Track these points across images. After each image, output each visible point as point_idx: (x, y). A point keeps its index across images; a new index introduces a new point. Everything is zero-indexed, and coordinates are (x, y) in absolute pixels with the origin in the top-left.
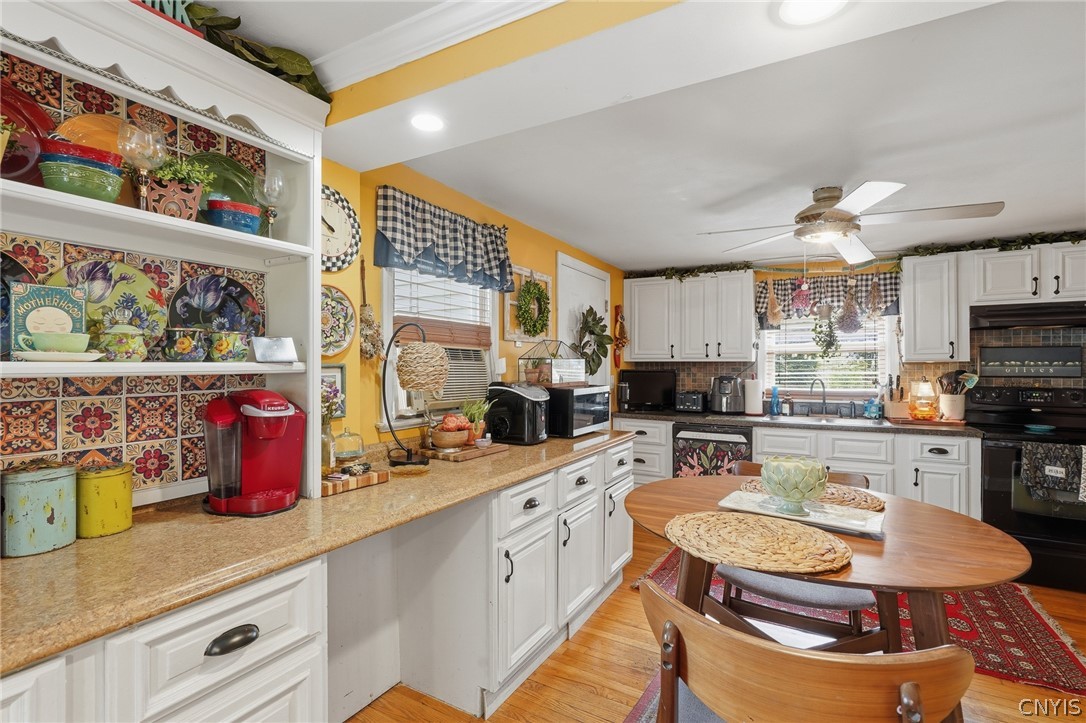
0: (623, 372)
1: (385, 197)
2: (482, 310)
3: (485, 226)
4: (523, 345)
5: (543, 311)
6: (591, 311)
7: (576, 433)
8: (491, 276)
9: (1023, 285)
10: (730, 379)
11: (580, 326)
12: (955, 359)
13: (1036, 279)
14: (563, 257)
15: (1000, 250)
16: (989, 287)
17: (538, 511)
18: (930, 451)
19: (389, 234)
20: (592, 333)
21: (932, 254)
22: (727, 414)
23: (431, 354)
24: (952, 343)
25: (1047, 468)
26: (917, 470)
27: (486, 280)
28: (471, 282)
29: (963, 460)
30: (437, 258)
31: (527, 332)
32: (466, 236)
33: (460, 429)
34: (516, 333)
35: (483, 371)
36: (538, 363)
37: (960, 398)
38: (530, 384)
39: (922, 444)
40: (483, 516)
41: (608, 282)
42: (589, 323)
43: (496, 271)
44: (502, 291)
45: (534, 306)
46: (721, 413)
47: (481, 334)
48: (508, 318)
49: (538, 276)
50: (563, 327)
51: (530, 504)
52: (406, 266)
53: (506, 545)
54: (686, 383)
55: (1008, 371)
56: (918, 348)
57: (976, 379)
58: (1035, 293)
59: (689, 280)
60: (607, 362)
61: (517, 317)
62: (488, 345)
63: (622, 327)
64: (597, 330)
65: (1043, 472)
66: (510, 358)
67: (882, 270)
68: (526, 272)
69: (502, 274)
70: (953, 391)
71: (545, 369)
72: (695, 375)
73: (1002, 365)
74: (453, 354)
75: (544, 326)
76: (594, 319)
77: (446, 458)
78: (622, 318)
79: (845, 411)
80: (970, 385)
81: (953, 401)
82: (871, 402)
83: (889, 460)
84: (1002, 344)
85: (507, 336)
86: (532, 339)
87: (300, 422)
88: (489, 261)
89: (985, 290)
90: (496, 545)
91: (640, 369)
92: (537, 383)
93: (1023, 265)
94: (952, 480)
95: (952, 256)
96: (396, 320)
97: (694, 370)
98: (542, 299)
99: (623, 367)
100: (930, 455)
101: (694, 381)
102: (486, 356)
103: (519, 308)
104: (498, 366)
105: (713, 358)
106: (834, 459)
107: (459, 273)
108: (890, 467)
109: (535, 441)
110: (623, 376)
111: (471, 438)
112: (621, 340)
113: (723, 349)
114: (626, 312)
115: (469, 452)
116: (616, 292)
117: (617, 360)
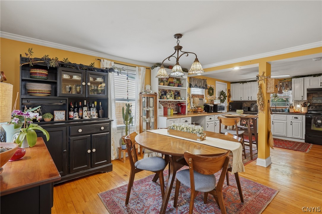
0: (230, 103)
1: (191, 79)
2: (203, 92)
3: (203, 79)
4: (209, 97)
5: (213, 92)
6: (222, 91)
7: (218, 111)
8: (204, 87)
9: (318, 84)
10: (254, 104)
11: (220, 94)
12: (303, 100)
13: (321, 83)
14: (216, 82)
15: (314, 77)
16: (311, 84)
17: (212, 120)
18: (294, 118)
19: (191, 84)
20: (223, 95)
21: (298, 78)
22: (253, 111)
23: (197, 99)
24: (302, 96)
25: (318, 121)
26: (291, 122)
27: (203, 88)
28: (201, 88)
29: (301, 119)
30: (197, 86)
31: (210, 95)
32: (201, 82)
33: (200, 109)
34: (208, 96)
35: (203, 102)
36: (212, 101)
37: (306, 108)
38: (210, 104)
39: (293, 117)
40: (204, 119)
41: (227, 85)
42: (222, 93)
43: (205, 86)
44: (206, 89)
45: (211, 91)
46: (252, 111)
47: (203, 96)
48: (207, 93)
49: (212, 86)
50: (217, 94)
51: (210, 119)
52: (193, 87)
53: (207, 123)
54: (245, 105)
55: (318, 102)
56: (295, 97)
57: (309, 104)
58: (321, 86)
59: (245, 84)
60: (226, 101)
61: (208, 93)
62: (204, 98)
63: (230, 94)
64: (224, 95)
65: (317, 121)
66: (207, 100)
67: (288, 81)
68: (210, 86)
69: (206, 87)
70: (305, 107)
71: (213, 102)
72: (247, 103)
73: (317, 101)
74: (200, 99)
75: (213, 94)
76: (223, 92)
77: (199, 113)
78: (230, 92)
79: (281, 111)
80: (308, 105)
81: (304, 108)
82: (286, 109)
83: (286, 120)
84: (317, 96)
85: (207, 96)
86: (211, 97)
87: (186, 106)
88: (204, 85)
89: (310, 85)
90: (206, 123)
91: (234, 102)
92: (212, 104)
93: (318, 80)
94: (299, 124)
95: (302, 78)
96: (192, 95)
97: (247, 102)
98: (213, 90)
99: (230, 102)
100: (294, 119)
101: (247, 105)
102: (203, 99)
103: (208, 92)
104: (205, 101)
105: (250, 100)
106: (274, 120)
107: (200, 87)
108: (286, 121)
109: (211, 112)
110: (230, 104)
111: (202, 111)
112: (230, 96)
113: (252, 98)
114: (231, 91)
115: (202, 113)
116: (229, 87)
117: (229, 100)
